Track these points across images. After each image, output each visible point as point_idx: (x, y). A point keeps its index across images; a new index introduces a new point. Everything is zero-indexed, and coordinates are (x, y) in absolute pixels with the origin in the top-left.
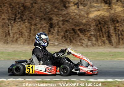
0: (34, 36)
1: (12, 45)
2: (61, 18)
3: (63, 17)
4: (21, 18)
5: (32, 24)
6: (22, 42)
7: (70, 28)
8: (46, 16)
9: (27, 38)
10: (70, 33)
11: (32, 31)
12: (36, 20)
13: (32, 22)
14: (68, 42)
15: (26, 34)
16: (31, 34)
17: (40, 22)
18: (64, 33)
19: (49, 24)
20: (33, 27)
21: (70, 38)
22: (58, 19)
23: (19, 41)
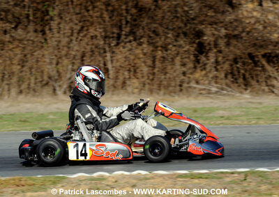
0: (162, 73)
1: (113, 94)
2: (223, 31)
3: (226, 29)
4: (132, 33)
5: (157, 47)
6: (137, 88)
7: (244, 53)
8: (188, 28)
9: (148, 79)
10: (244, 64)
11: (157, 63)
12: (167, 37)
13: (157, 42)
14: (239, 86)
15: (145, 69)
16: (156, 71)
17: (176, 41)
18: (231, 65)
19: (195, 45)
20: (160, 52)
21: (244, 75)
22: (216, 33)
23: (129, 85)
